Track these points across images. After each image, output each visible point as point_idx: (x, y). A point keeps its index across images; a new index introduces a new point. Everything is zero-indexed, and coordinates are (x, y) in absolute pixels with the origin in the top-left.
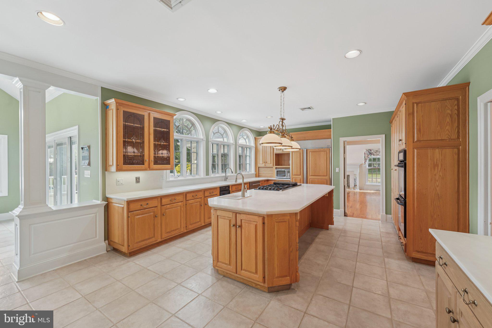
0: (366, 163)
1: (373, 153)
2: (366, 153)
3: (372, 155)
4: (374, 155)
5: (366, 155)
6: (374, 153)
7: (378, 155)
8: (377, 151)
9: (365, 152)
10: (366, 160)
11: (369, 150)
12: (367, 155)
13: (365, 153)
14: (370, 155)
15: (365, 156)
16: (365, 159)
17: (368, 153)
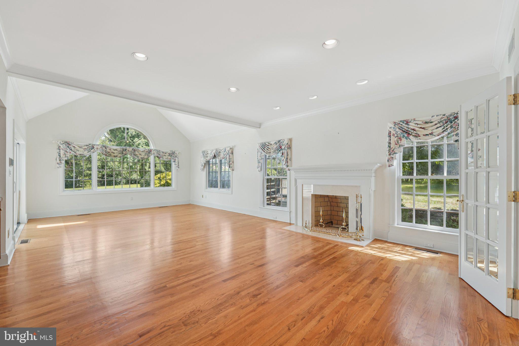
0: (395, 163)
1: (414, 130)
2: (393, 132)
3: (411, 137)
4: (417, 136)
5: (394, 139)
6: (417, 129)
7: (431, 134)
8: (426, 123)
9: (390, 130)
10: (391, 152)
11: (401, 121)
12: (396, 139)
13: (390, 133)
14: (404, 136)
15: (390, 143)
16: (389, 151)
17: (399, 132)
